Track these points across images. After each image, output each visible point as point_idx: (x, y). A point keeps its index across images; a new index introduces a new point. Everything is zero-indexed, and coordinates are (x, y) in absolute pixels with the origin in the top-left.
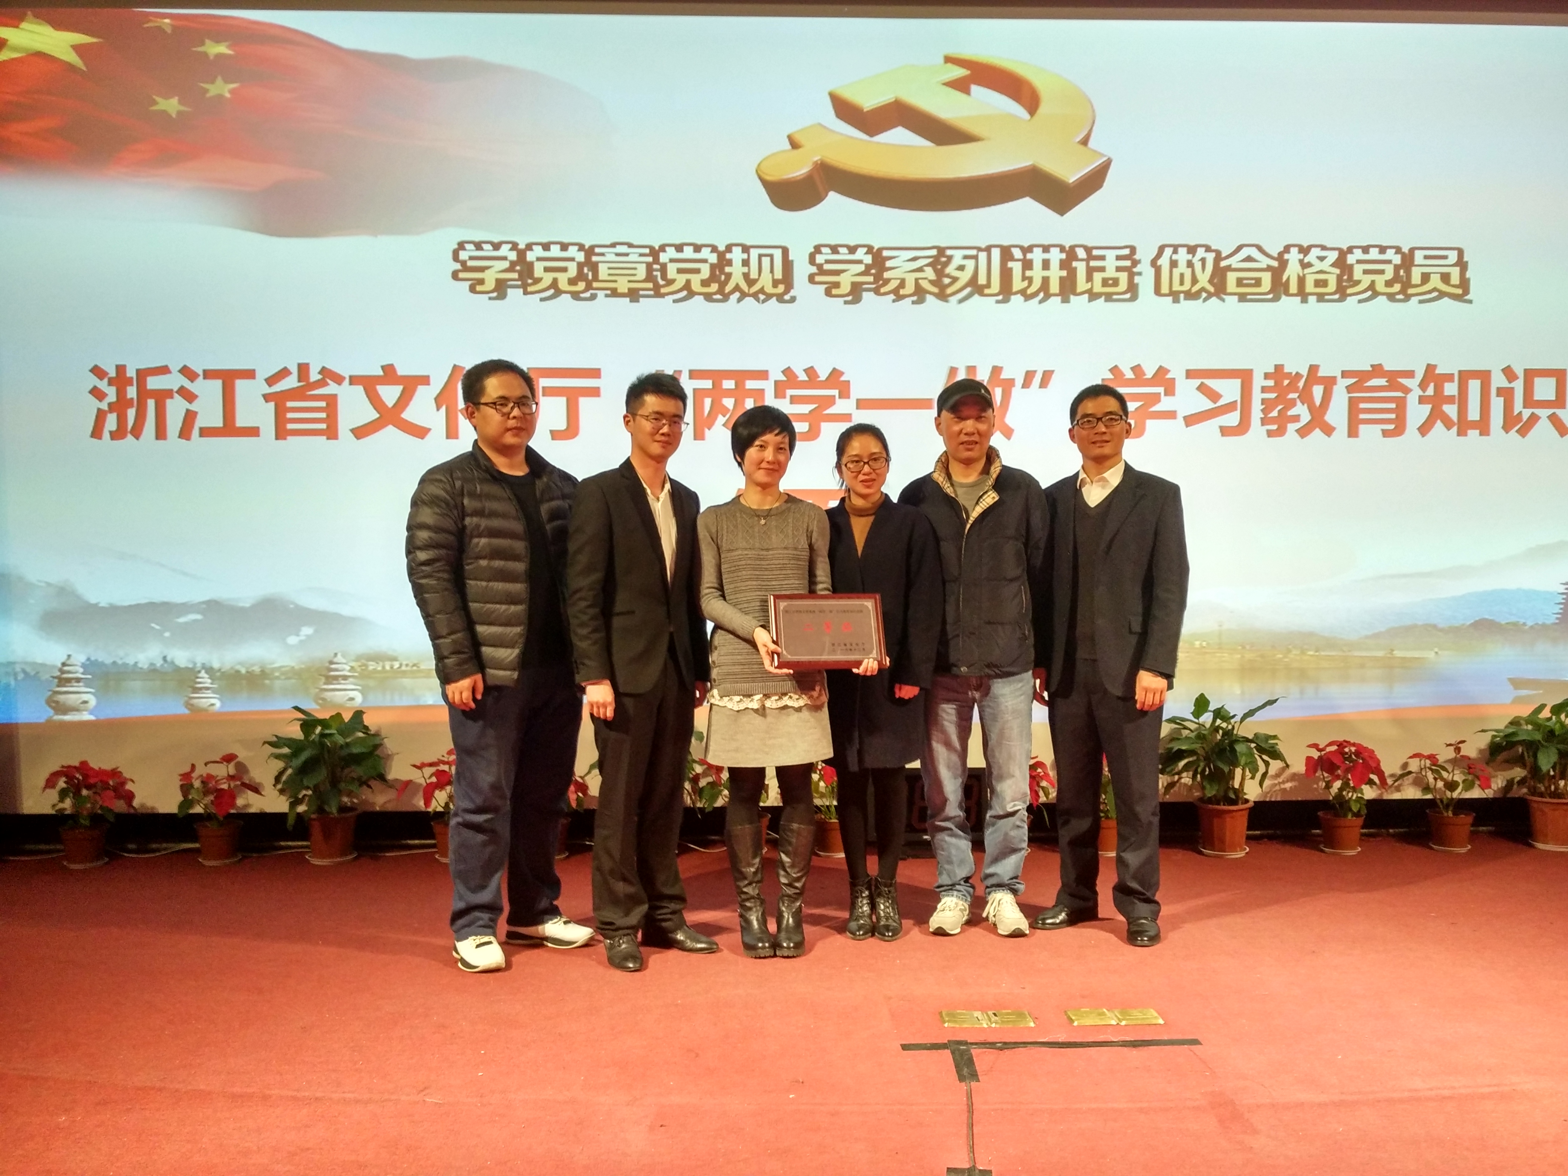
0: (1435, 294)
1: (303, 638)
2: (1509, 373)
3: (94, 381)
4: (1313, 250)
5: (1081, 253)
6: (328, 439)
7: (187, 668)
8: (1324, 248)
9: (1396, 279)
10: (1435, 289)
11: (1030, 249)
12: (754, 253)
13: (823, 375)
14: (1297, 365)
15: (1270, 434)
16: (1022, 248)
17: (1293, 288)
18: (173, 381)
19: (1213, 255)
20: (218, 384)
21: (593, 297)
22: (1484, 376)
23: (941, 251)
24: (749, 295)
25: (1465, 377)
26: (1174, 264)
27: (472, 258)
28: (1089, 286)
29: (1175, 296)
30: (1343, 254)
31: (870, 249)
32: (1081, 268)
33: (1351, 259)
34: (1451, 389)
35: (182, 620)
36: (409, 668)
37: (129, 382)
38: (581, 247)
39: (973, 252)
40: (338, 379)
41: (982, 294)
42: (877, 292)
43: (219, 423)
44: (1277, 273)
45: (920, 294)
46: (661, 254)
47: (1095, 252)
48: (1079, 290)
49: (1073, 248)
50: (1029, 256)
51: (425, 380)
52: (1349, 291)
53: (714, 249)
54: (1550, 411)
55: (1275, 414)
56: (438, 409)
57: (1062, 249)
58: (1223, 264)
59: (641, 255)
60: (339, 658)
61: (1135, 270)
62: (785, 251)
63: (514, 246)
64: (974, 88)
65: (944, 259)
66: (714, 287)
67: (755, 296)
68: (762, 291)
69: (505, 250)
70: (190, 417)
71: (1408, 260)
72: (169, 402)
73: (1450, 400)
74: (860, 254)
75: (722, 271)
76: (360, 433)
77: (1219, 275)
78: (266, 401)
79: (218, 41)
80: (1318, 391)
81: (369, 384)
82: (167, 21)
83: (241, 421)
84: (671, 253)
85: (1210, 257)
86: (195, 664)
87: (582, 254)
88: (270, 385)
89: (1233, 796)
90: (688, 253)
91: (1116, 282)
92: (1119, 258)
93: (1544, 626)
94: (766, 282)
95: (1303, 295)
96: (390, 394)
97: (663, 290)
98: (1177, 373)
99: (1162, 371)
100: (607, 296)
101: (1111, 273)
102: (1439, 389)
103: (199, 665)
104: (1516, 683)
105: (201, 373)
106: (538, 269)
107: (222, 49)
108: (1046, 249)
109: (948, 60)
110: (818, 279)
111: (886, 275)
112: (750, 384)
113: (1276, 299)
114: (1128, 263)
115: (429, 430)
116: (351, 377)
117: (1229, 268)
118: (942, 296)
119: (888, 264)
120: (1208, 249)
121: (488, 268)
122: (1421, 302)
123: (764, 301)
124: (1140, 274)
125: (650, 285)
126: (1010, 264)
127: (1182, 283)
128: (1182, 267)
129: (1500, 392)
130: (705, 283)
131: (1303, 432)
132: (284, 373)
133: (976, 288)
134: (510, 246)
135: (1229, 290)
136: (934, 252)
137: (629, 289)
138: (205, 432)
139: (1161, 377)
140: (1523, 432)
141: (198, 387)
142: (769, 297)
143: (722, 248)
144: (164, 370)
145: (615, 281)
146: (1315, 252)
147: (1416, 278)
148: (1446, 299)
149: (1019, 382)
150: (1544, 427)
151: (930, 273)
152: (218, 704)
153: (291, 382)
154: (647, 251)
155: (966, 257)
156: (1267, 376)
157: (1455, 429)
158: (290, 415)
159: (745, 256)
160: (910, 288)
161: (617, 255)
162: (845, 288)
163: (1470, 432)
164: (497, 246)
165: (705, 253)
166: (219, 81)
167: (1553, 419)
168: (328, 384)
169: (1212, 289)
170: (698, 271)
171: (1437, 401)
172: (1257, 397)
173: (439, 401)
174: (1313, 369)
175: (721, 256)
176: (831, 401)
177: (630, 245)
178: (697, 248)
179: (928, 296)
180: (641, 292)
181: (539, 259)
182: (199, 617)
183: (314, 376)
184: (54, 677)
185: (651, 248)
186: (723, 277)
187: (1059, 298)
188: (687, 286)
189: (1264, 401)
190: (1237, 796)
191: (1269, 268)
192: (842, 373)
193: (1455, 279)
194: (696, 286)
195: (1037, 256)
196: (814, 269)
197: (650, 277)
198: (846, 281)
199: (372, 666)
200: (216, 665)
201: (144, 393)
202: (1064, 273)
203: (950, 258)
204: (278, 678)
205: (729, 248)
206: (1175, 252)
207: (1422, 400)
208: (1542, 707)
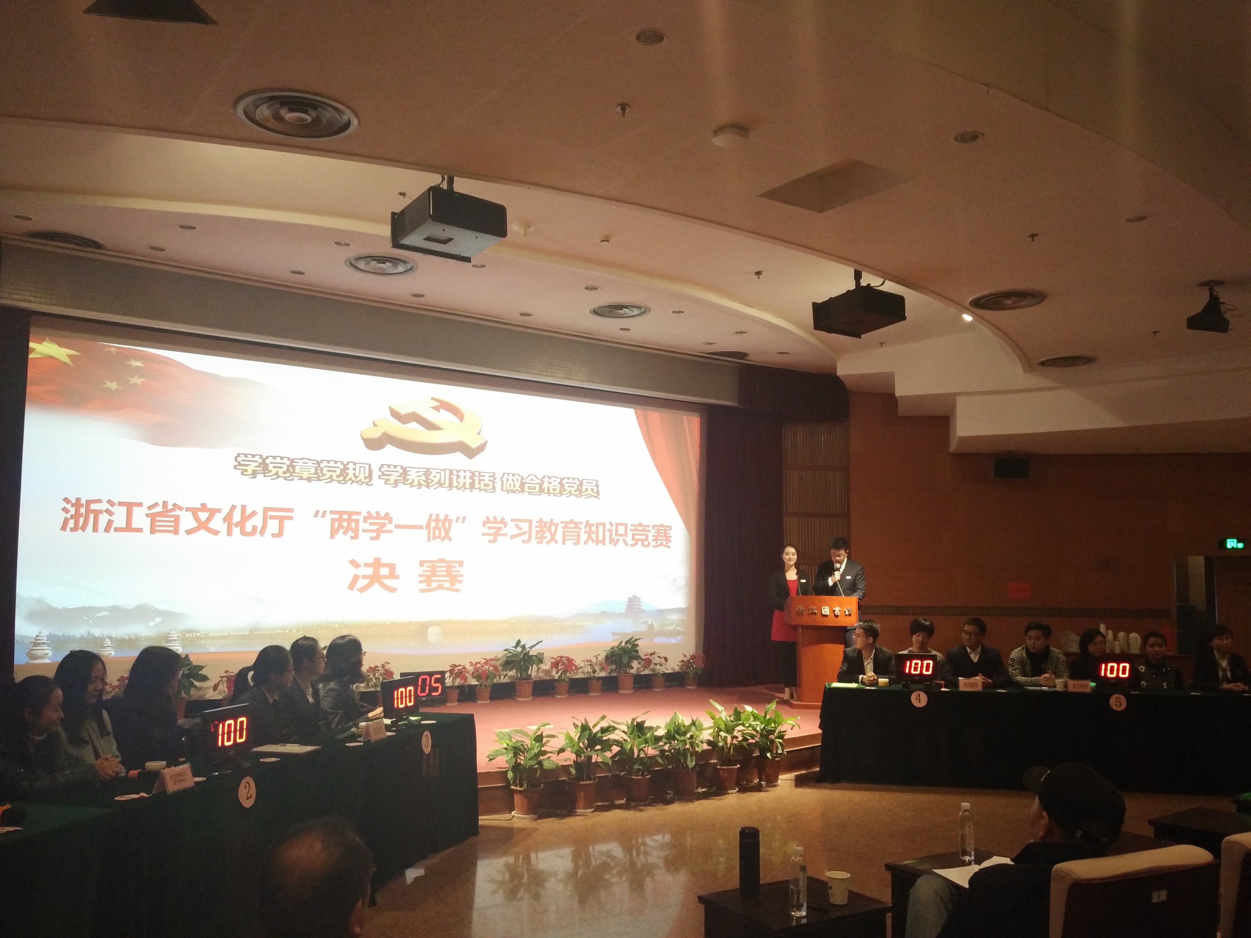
0: (589, 496)
1: (156, 623)
2: (611, 524)
3: (64, 504)
4: (552, 478)
5: (477, 474)
6: (174, 534)
7: (99, 637)
8: (556, 477)
9: (578, 490)
10: (589, 494)
11: (459, 471)
12: (358, 466)
13: (382, 515)
14: (547, 519)
15: (538, 543)
16: (456, 470)
17: (546, 491)
18: (104, 506)
19: (521, 477)
20: (124, 509)
21: (293, 479)
22: (604, 525)
23: (428, 469)
24: (355, 482)
25: (598, 525)
26: (508, 480)
27: (243, 460)
28: (479, 486)
29: (508, 491)
30: (561, 480)
31: (402, 467)
32: (476, 479)
33: (564, 482)
34: (594, 529)
35: (98, 615)
36: (204, 636)
37: (82, 505)
38: (289, 459)
39: (439, 471)
40: (181, 509)
41: (442, 487)
42: (404, 484)
43: (124, 526)
44: (541, 485)
45: (420, 485)
46: (321, 464)
47: (482, 474)
48: (476, 487)
49: (474, 471)
50: (459, 474)
51: (219, 511)
52: (563, 493)
53: (342, 463)
54: (623, 538)
55: (539, 536)
56: (224, 523)
57: (470, 472)
58: (524, 481)
59: (313, 464)
60: (173, 632)
61: (495, 481)
62: (370, 466)
63: (261, 457)
64: (441, 410)
65: (429, 473)
66: (342, 478)
67: (357, 482)
68: (360, 480)
69: (257, 458)
70: (110, 523)
71: (581, 483)
72: (100, 515)
73: (593, 533)
74: (398, 469)
75: (345, 472)
76: (189, 532)
77: (522, 484)
78: (147, 517)
79: (137, 360)
80: (553, 528)
81: (194, 511)
82: (114, 349)
83: (134, 525)
84: (325, 463)
85: (520, 478)
86: (104, 635)
87: (289, 461)
88: (149, 510)
89: (528, 677)
90: (332, 464)
91: (488, 485)
92: (490, 477)
93: (621, 613)
94: (362, 477)
95: (549, 493)
96: (203, 516)
97: (321, 478)
98: (508, 520)
99: (503, 519)
100: (298, 479)
101: (487, 482)
102: (590, 529)
103: (106, 636)
104: (614, 634)
105: (117, 503)
106: (271, 467)
107: (139, 364)
108: (465, 471)
109: (432, 399)
110: (382, 477)
111: (408, 477)
112: (354, 517)
113: (540, 495)
114: (492, 479)
115: (220, 532)
116: (186, 508)
117: (525, 482)
118: (428, 486)
119: (408, 473)
120: (519, 475)
121: (249, 465)
122: (585, 498)
123: (361, 485)
124: (496, 483)
125: (316, 476)
126: (452, 476)
127: (510, 487)
128: (510, 482)
129: (608, 530)
130: (338, 476)
131: (548, 542)
132: (156, 505)
133: (440, 484)
134: (259, 456)
135: (525, 491)
136: (425, 470)
137: (308, 477)
138: (116, 530)
139: (503, 521)
140: (615, 545)
141: (115, 509)
142: (363, 483)
143: (345, 463)
144: (99, 501)
145: (302, 473)
146: (553, 479)
147: (584, 490)
148: (592, 497)
149: (455, 520)
150: (621, 543)
151: (423, 478)
152: (113, 653)
153: (159, 509)
154: (315, 462)
155: (437, 473)
156: (537, 522)
157: (595, 543)
158: (158, 523)
159: (354, 467)
160: (416, 483)
161: (303, 463)
162: (392, 481)
163: (599, 544)
164: (254, 456)
165: (339, 464)
166: (136, 377)
167: (624, 540)
168: (176, 511)
169: (520, 490)
170: (335, 471)
171: (590, 533)
172: (534, 529)
173: (225, 520)
174: (552, 520)
175: (345, 466)
176: (385, 525)
177: (309, 460)
178: (336, 462)
179: (423, 486)
180: (312, 479)
181: (271, 463)
182: (107, 613)
183: (170, 507)
184: (31, 642)
185: (317, 461)
186: (345, 474)
187: (469, 490)
188: (331, 477)
189: (536, 531)
190: (530, 677)
191: (538, 483)
192: (390, 514)
193: (595, 491)
194: (334, 477)
195: (462, 474)
196: (381, 474)
197: (316, 473)
198: (392, 479)
199: (187, 635)
200: (114, 636)
201: (88, 511)
202: (471, 481)
203: (431, 472)
204: (143, 641)
205: (348, 463)
206: (508, 475)
207: (585, 532)
208: (622, 642)
